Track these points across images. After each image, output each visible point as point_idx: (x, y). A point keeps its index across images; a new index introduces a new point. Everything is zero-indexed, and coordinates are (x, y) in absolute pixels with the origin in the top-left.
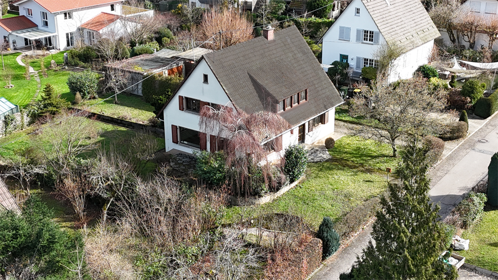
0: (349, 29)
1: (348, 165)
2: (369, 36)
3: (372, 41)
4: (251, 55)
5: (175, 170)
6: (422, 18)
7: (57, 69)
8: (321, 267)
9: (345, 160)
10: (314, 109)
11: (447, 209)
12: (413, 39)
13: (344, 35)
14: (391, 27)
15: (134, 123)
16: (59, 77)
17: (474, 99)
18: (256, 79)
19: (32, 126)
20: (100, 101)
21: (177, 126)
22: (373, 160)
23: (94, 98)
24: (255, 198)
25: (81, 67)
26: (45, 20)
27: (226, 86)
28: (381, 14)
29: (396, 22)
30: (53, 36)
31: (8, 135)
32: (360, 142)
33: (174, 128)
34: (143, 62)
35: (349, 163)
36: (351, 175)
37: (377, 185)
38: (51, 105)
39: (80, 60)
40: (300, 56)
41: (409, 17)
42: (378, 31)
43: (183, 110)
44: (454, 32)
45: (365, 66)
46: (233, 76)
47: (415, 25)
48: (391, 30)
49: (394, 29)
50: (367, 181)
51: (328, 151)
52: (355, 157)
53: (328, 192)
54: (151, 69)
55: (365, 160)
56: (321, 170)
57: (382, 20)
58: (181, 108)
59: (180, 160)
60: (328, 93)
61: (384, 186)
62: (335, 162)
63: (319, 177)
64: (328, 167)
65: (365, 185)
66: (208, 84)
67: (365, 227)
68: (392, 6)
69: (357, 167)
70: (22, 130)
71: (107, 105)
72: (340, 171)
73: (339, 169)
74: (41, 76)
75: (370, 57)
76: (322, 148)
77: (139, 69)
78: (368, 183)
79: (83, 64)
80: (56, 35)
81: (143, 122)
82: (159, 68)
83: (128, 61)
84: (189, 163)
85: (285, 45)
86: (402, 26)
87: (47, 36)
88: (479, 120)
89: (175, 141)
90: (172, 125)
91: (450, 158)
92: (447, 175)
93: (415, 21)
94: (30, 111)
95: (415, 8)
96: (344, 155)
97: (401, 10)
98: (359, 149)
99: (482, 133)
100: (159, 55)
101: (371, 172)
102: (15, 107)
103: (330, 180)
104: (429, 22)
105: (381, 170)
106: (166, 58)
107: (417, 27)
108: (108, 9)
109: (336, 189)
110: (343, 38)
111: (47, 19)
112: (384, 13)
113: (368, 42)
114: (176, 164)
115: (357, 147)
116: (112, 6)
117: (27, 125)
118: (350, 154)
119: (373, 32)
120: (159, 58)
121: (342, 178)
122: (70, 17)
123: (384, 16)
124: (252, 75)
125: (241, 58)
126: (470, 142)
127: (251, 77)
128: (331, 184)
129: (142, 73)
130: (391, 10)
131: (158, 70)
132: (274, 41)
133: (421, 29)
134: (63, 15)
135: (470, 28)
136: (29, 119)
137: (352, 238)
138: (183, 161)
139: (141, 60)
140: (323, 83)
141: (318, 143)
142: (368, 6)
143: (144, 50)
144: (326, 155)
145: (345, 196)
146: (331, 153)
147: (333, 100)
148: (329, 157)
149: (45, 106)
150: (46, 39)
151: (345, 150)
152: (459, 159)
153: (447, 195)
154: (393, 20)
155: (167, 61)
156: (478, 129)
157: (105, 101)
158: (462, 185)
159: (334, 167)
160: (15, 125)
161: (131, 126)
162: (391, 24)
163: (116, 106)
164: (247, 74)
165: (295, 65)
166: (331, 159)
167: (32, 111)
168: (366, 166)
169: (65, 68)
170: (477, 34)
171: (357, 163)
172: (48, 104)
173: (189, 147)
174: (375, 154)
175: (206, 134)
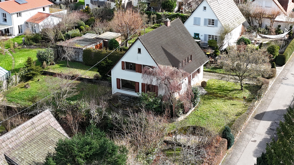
0: (200, 18)
1: (218, 96)
2: (212, 22)
3: (213, 25)
4: (161, 36)
5: (123, 104)
6: (236, 11)
7: (19, 48)
8: (226, 155)
9: (216, 93)
10: (196, 65)
11: (281, 118)
12: (234, 23)
13: (197, 22)
14: (223, 17)
15: (84, 78)
16: (23, 52)
17: (275, 55)
18: (166, 49)
19: (21, 83)
20: (57, 66)
21: (120, 79)
22: (231, 92)
23: (53, 64)
24: (176, 118)
25: (34, 46)
26: (5, 18)
27: (152, 55)
28: (217, 9)
29: (225, 14)
30: (11, 28)
31: (9, 89)
32: (219, 83)
33: (118, 80)
34: (79, 42)
35: (218, 95)
36: (223, 102)
37: (238, 106)
38: (32, 69)
39: (33, 41)
40: (184, 35)
41: (230, 11)
42: (217, 19)
43: (124, 70)
44: (250, 18)
45: (209, 39)
46: (155, 49)
47: (234, 15)
48: (223, 19)
49: (224, 18)
50: (232, 105)
51: (204, 89)
52: (220, 91)
53: (214, 112)
54: (86, 45)
55: (227, 93)
56: (204, 100)
57: (218, 13)
58: (123, 69)
59: (123, 98)
60: (200, 56)
61: (243, 107)
62: (210, 95)
63: (206, 104)
64: (208, 98)
65: (232, 107)
66: (141, 54)
67: (241, 130)
68: (222, 5)
69: (224, 97)
70: (16, 85)
71: (63, 68)
72: (215, 100)
73: (214, 99)
74: (11, 52)
75: (211, 34)
76: (200, 87)
77: (79, 46)
78: (233, 105)
79: (36, 44)
80: (13, 27)
81: (89, 77)
82: (91, 45)
83: (69, 41)
84: (129, 100)
85: (176, 29)
86: (228, 16)
87: (6, 28)
88: (279, 67)
89: (118, 87)
90: (117, 79)
91: (272, 89)
92: (274, 99)
93: (233, 13)
94: (20, 74)
95: (232, 5)
96: (214, 90)
97: (226, 7)
98: (220, 87)
99: (283, 74)
100: (86, 37)
101: (233, 99)
102: (8, 72)
103: (212, 105)
104: (240, 13)
105: (237, 98)
106: (91, 39)
107: (235, 16)
108: (41, 10)
109: (218, 110)
110: (196, 24)
111: (6, 17)
112: (219, 9)
113: (211, 25)
114: (122, 101)
115: (219, 86)
116: (44, 8)
117: (19, 83)
118: (217, 89)
119: (214, 20)
120: (87, 39)
121: (218, 103)
122: (20, 16)
123: (219, 11)
124: (164, 47)
125: (157, 38)
126: (279, 80)
127: (163, 49)
128: (214, 108)
129: (82, 48)
130: (221, 7)
131: (90, 46)
132: (170, 27)
133: (237, 17)
134: (16, 15)
135: (260, 16)
136: (19, 79)
137: (237, 137)
138: (126, 99)
139: (77, 40)
140: (197, 50)
141: (196, 84)
142: (211, 5)
143: (76, 35)
144: (204, 91)
145: (224, 114)
146: (206, 89)
147: (203, 60)
148: (206, 92)
149: (28, 71)
150: (5, 30)
151: (213, 87)
152: (277, 89)
153: (278, 110)
154: (223, 12)
155: (93, 40)
156: (280, 72)
157: (60, 66)
158: (284, 104)
159: (211, 98)
160: (12, 83)
161: (82, 80)
162: (223, 15)
163: (69, 68)
164: (161, 47)
165: (183, 41)
166: (208, 93)
167: (21, 74)
168: (228, 96)
169: (24, 47)
170: (263, 19)
171: (223, 95)
172: (30, 69)
173: (128, 91)
174: (230, 89)
175: (139, 83)
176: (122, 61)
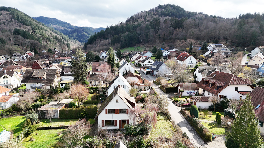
18: (127, 99)
19: (24, 139)
58: (106, 113)
66: (118, 102)
71: (48, 124)
79: (11, 114)
82: (61, 107)
89: (103, 126)
90: (102, 120)
94: (24, 132)
100: (52, 104)
102: (11, 133)
119: (124, 86)
136: (23, 136)
155: (59, 105)
157: (44, 123)
169: (3, 117)
173: (109, 127)
175: (117, 120)
176: (106, 109)
